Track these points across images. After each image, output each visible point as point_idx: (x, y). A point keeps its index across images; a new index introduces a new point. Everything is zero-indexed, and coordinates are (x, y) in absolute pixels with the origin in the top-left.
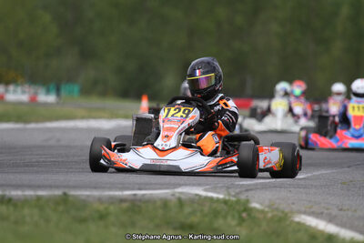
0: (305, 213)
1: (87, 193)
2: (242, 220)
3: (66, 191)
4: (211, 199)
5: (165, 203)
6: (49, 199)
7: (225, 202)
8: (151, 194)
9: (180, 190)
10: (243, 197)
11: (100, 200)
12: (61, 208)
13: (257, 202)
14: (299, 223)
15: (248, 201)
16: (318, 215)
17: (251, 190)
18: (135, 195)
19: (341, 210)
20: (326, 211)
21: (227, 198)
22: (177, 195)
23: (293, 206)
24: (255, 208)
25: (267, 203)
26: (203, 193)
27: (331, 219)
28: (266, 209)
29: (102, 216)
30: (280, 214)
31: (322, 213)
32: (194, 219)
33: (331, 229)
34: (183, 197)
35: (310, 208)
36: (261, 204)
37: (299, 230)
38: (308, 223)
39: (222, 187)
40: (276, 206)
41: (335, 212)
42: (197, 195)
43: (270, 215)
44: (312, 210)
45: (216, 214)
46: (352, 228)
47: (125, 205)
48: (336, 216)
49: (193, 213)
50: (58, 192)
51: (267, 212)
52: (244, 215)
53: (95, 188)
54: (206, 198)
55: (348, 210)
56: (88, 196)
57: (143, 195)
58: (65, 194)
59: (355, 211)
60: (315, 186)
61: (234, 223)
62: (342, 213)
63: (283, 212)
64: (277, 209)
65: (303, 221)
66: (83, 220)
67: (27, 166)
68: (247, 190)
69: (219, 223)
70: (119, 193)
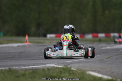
0: (90, 71)
1: (17, 68)
2: (70, 74)
4: (58, 68)
5: (43, 70)
6: (5, 70)
7: (64, 69)
8: (38, 67)
9: (47, 65)
10: (69, 66)
11: (22, 70)
12: (10, 73)
13: (74, 68)
15: (71, 68)
16: (94, 71)
17: (70, 64)
18: (33, 68)
19: (101, 69)
20: (97, 70)
21: (64, 67)
22: (47, 67)
23: (85, 69)
24: (73, 70)
25: (77, 68)
26: (55, 66)
27: (99, 72)
28: (77, 70)
29: (24, 75)
31: (96, 70)
32: (55, 75)
33: (99, 75)
34: (49, 68)
35: (91, 69)
36: (75, 68)
37: (89, 77)
38: (92, 74)
39: (60, 64)
40: (80, 69)
41: (100, 70)
42: (53, 67)
43: (79, 72)
44: (92, 70)
45: (61, 72)
46: (106, 75)
47: (31, 71)
48: (100, 71)
49: (54, 73)
50: (7, 68)
51: (78, 71)
52: (71, 72)
53: (19, 66)
54: (57, 67)
55: (104, 69)
56: (18, 69)
57: (36, 67)
58: (10, 68)
59: (106, 69)
60: (91, 62)
61: (68, 75)
62: (102, 70)
63: (83, 71)
64: (80, 70)
65: (90, 74)
66: (18, 77)
68: (69, 64)
69: (63, 75)
70: (27, 67)
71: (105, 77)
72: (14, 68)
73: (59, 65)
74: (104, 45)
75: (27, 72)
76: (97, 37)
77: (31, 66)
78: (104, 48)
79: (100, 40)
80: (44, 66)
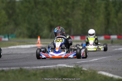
0: (101, 71)
2: (81, 74)
3: (21, 67)
5: (54, 69)
6: (16, 70)
7: (75, 69)
8: (49, 67)
9: (58, 65)
10: (80, 67)
11: (33, 69)
12: (21, 73)
13: (85, 68)
14: (100, 74)
15: (82, 68)
16: (106, 71)
17: (82, 64)
18: (44, 68)
19: (113, 69)
20: (108, 70)
21: (75, 67)
22: (58, 67)
23: (97, 69)
24: (84, 70)
25: (88, 68)
26: (66, 66)
27: (110, 72)
28: (88, 70)
29: (35, 75)
30: (93, 71)
31: (107, 70)
32: (66, 74)
33: (111, 75)
34: (60, 67)
37: (100, 76)
38: (103, 74)
39: (72, 64)
41: (111, 70)
42: (64, 67)
43: (90, 72)
44: (103, 70)
45: (72, 72)
46: (117, 75)
47: (42, 71)
49: (64, 72)
50: (18, 68)
52: (82, 72)
53: (30, 66)
54: (68, 67)
55: (115, 69)
56: (29, 69)
57: (47, 67)
58: (21, 68)
59: (118, 69)
61: (79, 75)
62: (113, 70)
63: (94, 71)
64: (91, 70)
65: (101, 73)
66: (29, 76)
67: (5, 60)
69: (74, 75)
70: (38, 67)
71: (116, 77)
72: (25, 68)
73: (70, 65)
74: (116, 46)
75: (38, 72)
76: (109, 38)
77: (42, 66)
78: (116, 49)
79: (112, 42)
80: (55, 66)
